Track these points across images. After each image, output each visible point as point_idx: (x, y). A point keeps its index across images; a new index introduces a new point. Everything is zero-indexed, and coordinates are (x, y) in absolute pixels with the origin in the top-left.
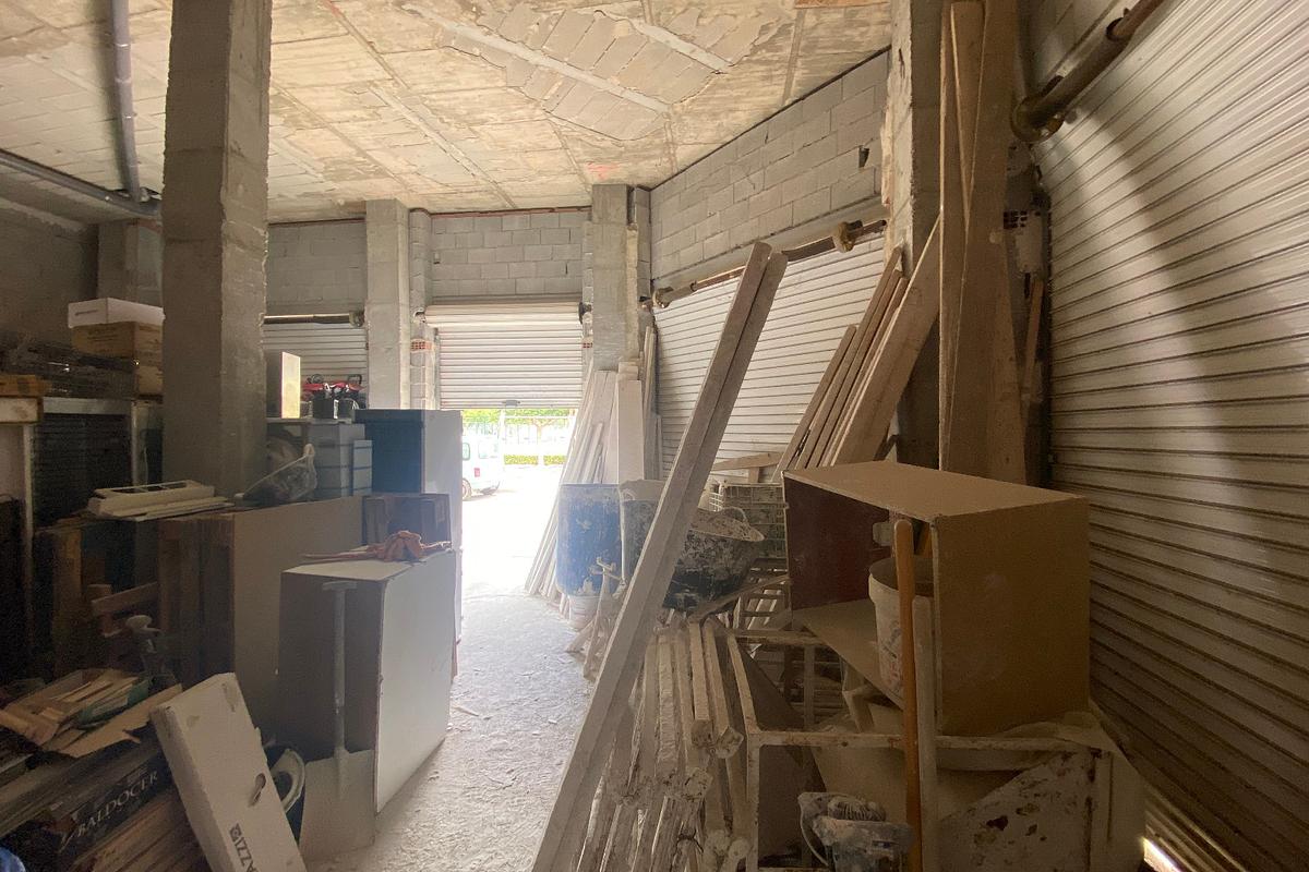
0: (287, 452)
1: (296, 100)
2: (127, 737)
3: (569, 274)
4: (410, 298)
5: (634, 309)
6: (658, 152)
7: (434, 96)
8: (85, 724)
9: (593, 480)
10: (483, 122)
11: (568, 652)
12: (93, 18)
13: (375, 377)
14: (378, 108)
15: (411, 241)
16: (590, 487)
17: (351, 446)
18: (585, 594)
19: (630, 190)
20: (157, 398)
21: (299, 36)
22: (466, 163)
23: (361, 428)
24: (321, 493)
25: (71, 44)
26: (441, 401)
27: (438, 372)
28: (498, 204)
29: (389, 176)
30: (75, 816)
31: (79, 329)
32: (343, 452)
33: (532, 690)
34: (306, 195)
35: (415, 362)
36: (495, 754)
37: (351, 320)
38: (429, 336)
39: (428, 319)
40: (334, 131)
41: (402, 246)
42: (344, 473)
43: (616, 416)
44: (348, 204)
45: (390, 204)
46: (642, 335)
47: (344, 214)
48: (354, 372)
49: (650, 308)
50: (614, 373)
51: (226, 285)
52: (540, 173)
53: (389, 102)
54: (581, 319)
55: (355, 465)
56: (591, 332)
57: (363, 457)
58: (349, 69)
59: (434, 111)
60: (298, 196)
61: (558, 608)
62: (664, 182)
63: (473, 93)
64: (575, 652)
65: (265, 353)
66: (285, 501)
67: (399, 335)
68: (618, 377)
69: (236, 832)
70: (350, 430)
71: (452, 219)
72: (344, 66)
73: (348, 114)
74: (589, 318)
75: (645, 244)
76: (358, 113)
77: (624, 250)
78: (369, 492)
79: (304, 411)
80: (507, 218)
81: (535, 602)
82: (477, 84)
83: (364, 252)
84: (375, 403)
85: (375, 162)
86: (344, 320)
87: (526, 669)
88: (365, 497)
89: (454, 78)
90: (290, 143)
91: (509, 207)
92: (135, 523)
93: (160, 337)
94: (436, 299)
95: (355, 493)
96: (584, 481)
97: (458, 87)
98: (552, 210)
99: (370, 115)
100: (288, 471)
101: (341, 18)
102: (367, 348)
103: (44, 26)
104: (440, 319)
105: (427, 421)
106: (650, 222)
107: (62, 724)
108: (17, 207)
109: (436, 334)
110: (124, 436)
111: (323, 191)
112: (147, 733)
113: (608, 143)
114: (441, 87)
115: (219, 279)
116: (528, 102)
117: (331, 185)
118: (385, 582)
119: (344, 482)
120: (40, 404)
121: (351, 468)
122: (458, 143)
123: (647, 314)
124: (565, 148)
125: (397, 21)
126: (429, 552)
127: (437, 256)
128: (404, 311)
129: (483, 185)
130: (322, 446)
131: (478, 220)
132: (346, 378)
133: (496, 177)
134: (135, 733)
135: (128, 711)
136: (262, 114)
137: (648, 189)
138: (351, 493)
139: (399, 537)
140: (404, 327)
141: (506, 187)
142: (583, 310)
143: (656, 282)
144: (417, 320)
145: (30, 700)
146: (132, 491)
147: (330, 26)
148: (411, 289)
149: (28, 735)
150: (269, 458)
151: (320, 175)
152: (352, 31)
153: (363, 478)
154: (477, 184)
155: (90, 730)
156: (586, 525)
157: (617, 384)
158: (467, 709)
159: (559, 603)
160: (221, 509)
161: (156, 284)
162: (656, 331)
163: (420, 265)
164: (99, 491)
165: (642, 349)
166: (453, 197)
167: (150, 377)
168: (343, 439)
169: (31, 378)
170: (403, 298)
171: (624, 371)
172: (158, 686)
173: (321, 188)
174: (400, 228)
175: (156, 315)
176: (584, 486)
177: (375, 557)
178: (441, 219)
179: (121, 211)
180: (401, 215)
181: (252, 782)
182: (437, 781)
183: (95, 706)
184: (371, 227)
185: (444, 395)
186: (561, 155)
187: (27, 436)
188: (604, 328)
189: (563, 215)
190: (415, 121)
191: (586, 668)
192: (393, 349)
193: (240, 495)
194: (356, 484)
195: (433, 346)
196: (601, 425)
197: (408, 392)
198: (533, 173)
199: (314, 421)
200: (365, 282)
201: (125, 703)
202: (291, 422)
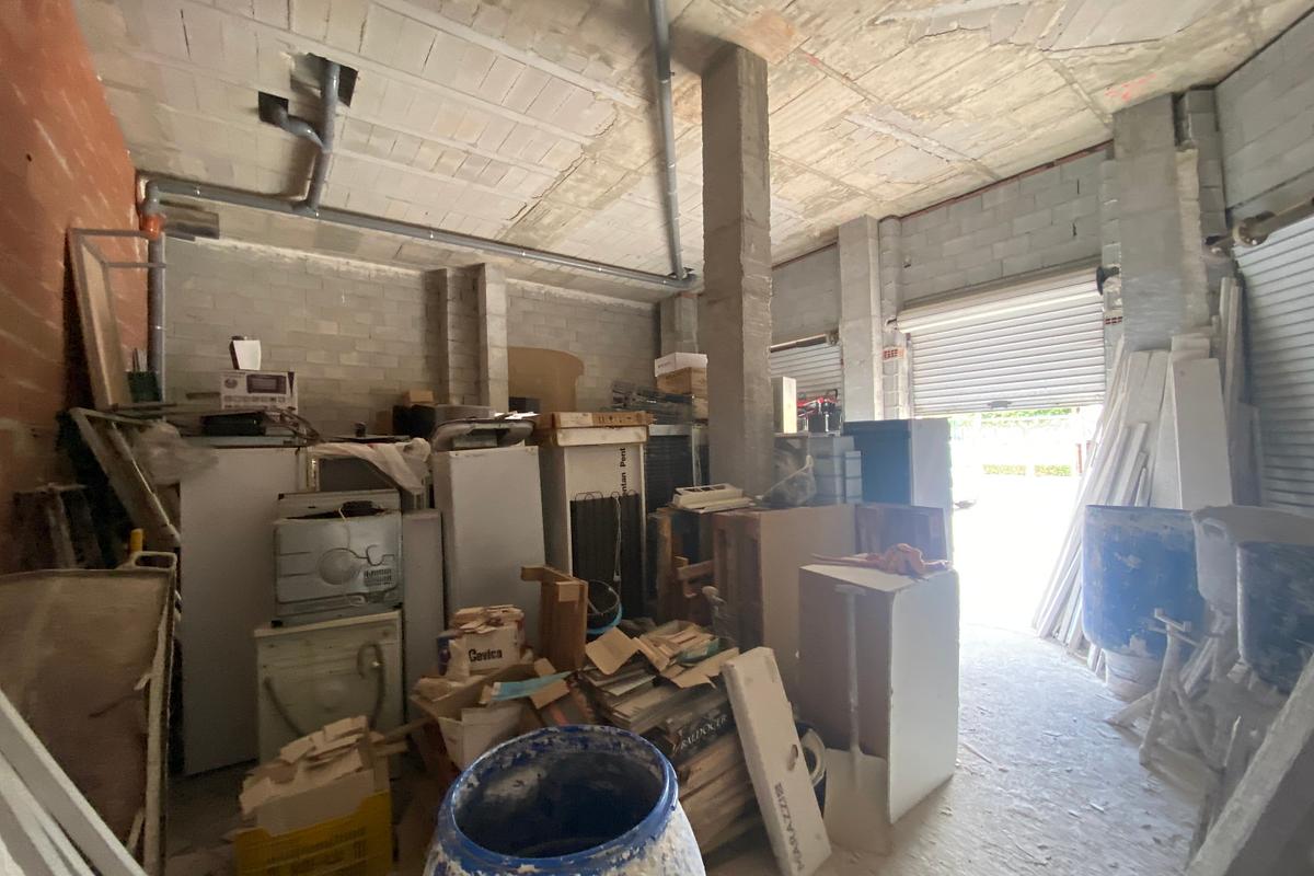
0: (790, 461)
1: (783, 157)
2: (709, 682)
3: (1077, 236)
4: (882, 308)
5: (1196, 256)
6: (1226, 30)
7: (907, 96)
8: (686, 662)
9: (1133, 500)
10: (960, 99)
11: (1111, 723)
12: (653, 154)
13: (850, 390)
14: (850, 134)
15: (881, 249)
16: (1128, 511)
17: (843, 457)
18: (1132, 654)
19: (1177, 98)
20: (704, 421)
21: (787, 100)
22: (939, 152)
23: (850, 440)
24: (822, 499)
25: (644, 178)
26: (915, 409)
27: (911, 378)
28: (976, 182)
29: (861, 195)
30: (680, 732)
31: (661, 376)
32: (837, 463)
33: (1060, 756)
34: (790, 237)
35: (887, 372)
36: (1019, 818)
37: (828, 339)
38: (901, 342)
39: (900, 325)
40: (814, 172)
41: (873, 260)
42: (838, 482)
43: (1170, 413)
44: (823, 234)
45: (859, 222)
46: (1214, 293)
47: (819, 244)
48: (831, 387)
49: (1227, 251)
50: (1162, 353)
51: (746, 328)
52: (1034, 127)
53: (861, 123)
54: (1100, 289)
55: (848, 475)
56: (1119, 302)
57: (854, 467)
58: (827, 108)
59: (905, 112)
60: (784, 241)
61: (1085, 662)
62: (1238, 68)
63: (950, 73)
64: (1122, 726)
65: (772, 380)
66: (792, 505)
67: (871, 346)
68: (1171, 357)
69: (779, 788)
70: (842, 443)
71: (922, 217)
72: (823, 108)
73: (824, 151)
74: (1114, 284)
75: (1212, 164)
76: (833, 147)
77: (1174, 180)
78: (859, 501)
79: (800, 425)
80: (986, 195)
81: (1048, 647)
82: (953, 62)
83: (837, 275)
84: (852, 415)
85: (848, 185)
86: (822, 341)
87: (1048, 727)
88: (856, 506)
89: (928, 67)
90: (779, 197)
91: (990, 180)
92: (698, 514)
93: (704, 376)
94: (907, 304)
95: (848, 500)
96: (1118, 501)
97: (934, 74)
98: (1050, 165)
99: (844, 143)
100: (793, 481)
101: (820, 64)
102: (842, 363)
103: (629, 172)
104: (913, 324)
105: (914, 431)
106: (1217, 128)
107: (671, 659)
108: (620, 301)
109: (908, 339)
110: (688, 450)
111: (802, 229)
112: (718, 680)
113: (1139, 49)
114: (914, 84)
115: (741, 323)
116: (1019, 50)
117: (810, 221)
118: (892, 594)
119: (838, 491)
120: (648, 431)
121: (844, 477)
122: (932, 135)
123: (1224, 260)
124: (1070, 83)
125: (871, 39)
126: (932, 569)
127: (907, 260)
128: (876, 322)
129: (960, 167)
130: (818, 457)
131: (953, 207)
132: (824, 394)
133: (974, 153)
134: (712, 679)
135: (708, 660)
136: (765, 178)
137: (1209, 87)
138: (845, 502)
139: (899, 549)
140: (876, 338)
141: (988, 161)
142: (1102, 278)
143: (1235, 213)
144: (889, 329)
145: (653, 635)
146: (693, 490)
147: (812, 77)
148: (882, 299)
149: (654, 662)
150: (777, 467)
151: (800, 217)
152: (831, 72)
153: (854, 487)
154: (953, 168)
155: (687, 668)
156: (1132, 562)
157: (1171, 370)
158: (976, 750)
159: (1086, 654)
160: (747, 508)
161: (691, 337)
162: (1242, 281)
163: (891, 272)
164: (678, 489)
165: (1214, 310)
166: (924, 193)
167: (701, 407)
168: (836, 451)
169: (643, 412)
170: (875, 310)
171: (1185, 348)
172: (724, 646)
173: (801, 228)
174: (871, 240)
175: (701, 360)
176: (1117, 508)
177: (875, 567)
178: (910, 221)
179: (672, 289)
180: (871, 227)
181: (789, 749)
182: (950, 819)
183: (691, 649)
184: (843, 248)
185: (918, 401)
186: (1068, 92)
187: (642, 452)
188: (1143, 294)
189: (1067, 166)
190: (886, 130)
191: (1143, 753)
192: (866, 362)
193: (759, 497)
194: (849, 493)
195: (906, 352)
196: (1144, 426)
197: (881, 401)
198: (1024, 130)
199: (810, 435)
200: (838, 300)
201: (706, 653)
202: (793, 437)
